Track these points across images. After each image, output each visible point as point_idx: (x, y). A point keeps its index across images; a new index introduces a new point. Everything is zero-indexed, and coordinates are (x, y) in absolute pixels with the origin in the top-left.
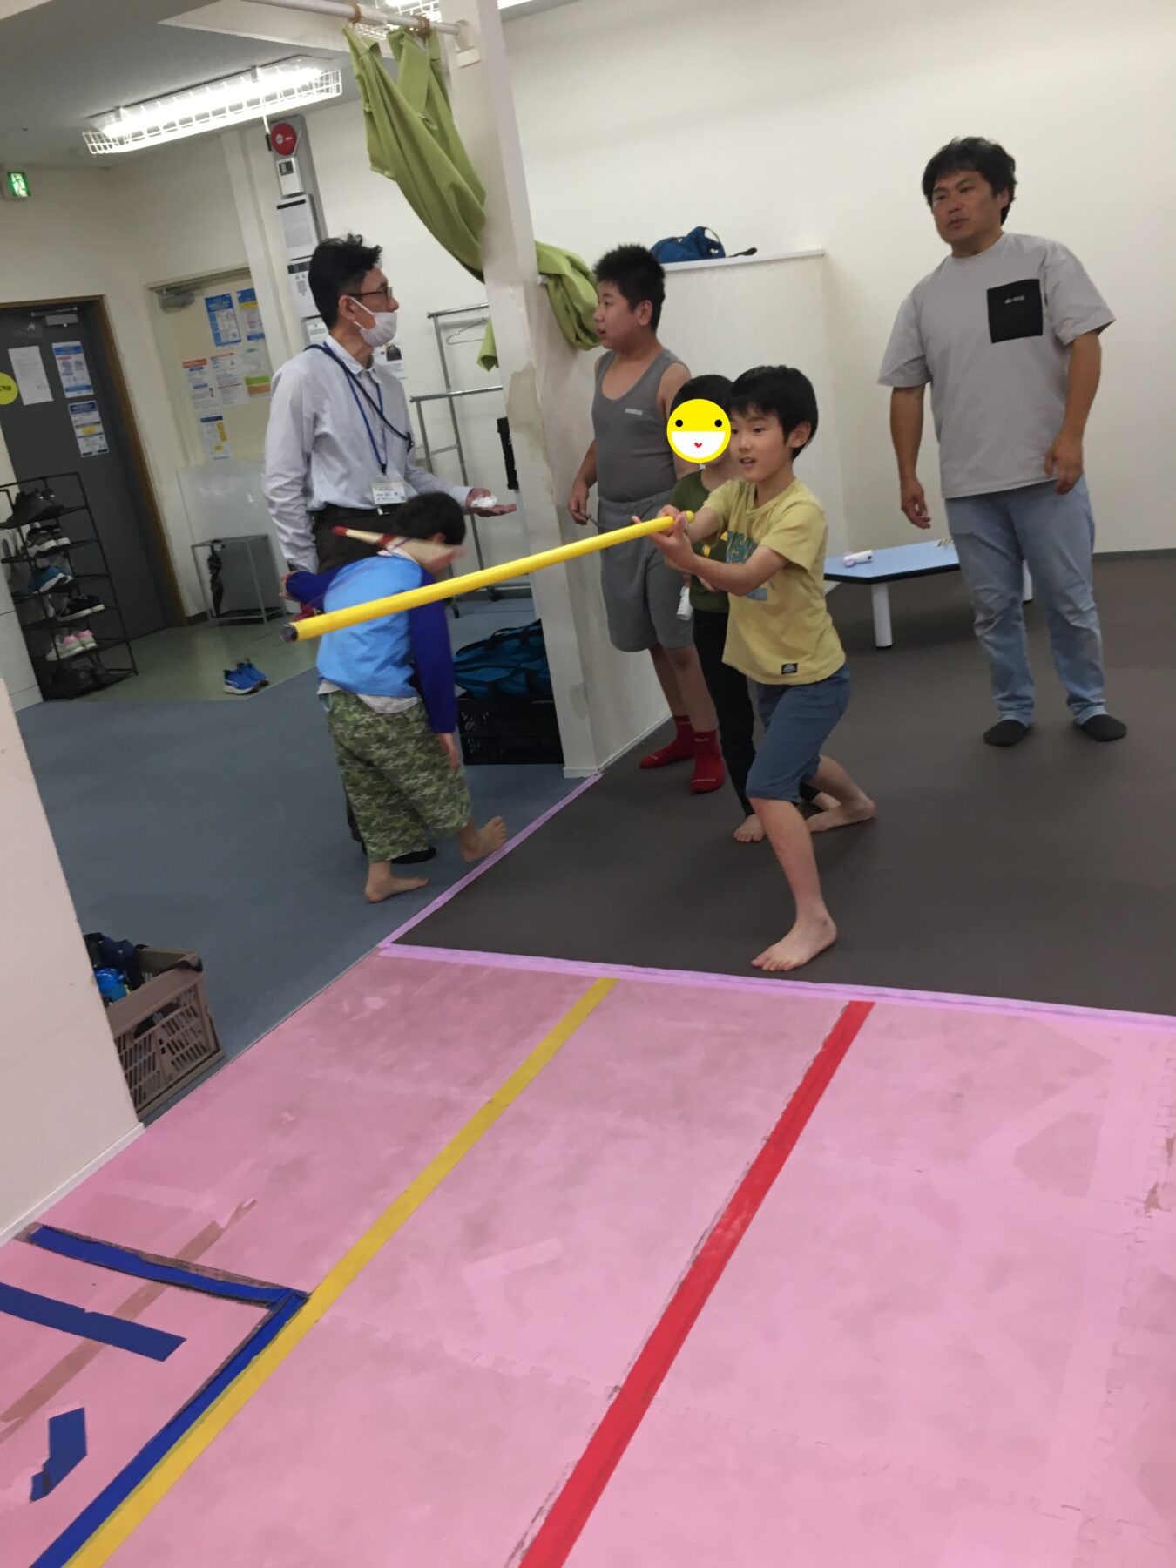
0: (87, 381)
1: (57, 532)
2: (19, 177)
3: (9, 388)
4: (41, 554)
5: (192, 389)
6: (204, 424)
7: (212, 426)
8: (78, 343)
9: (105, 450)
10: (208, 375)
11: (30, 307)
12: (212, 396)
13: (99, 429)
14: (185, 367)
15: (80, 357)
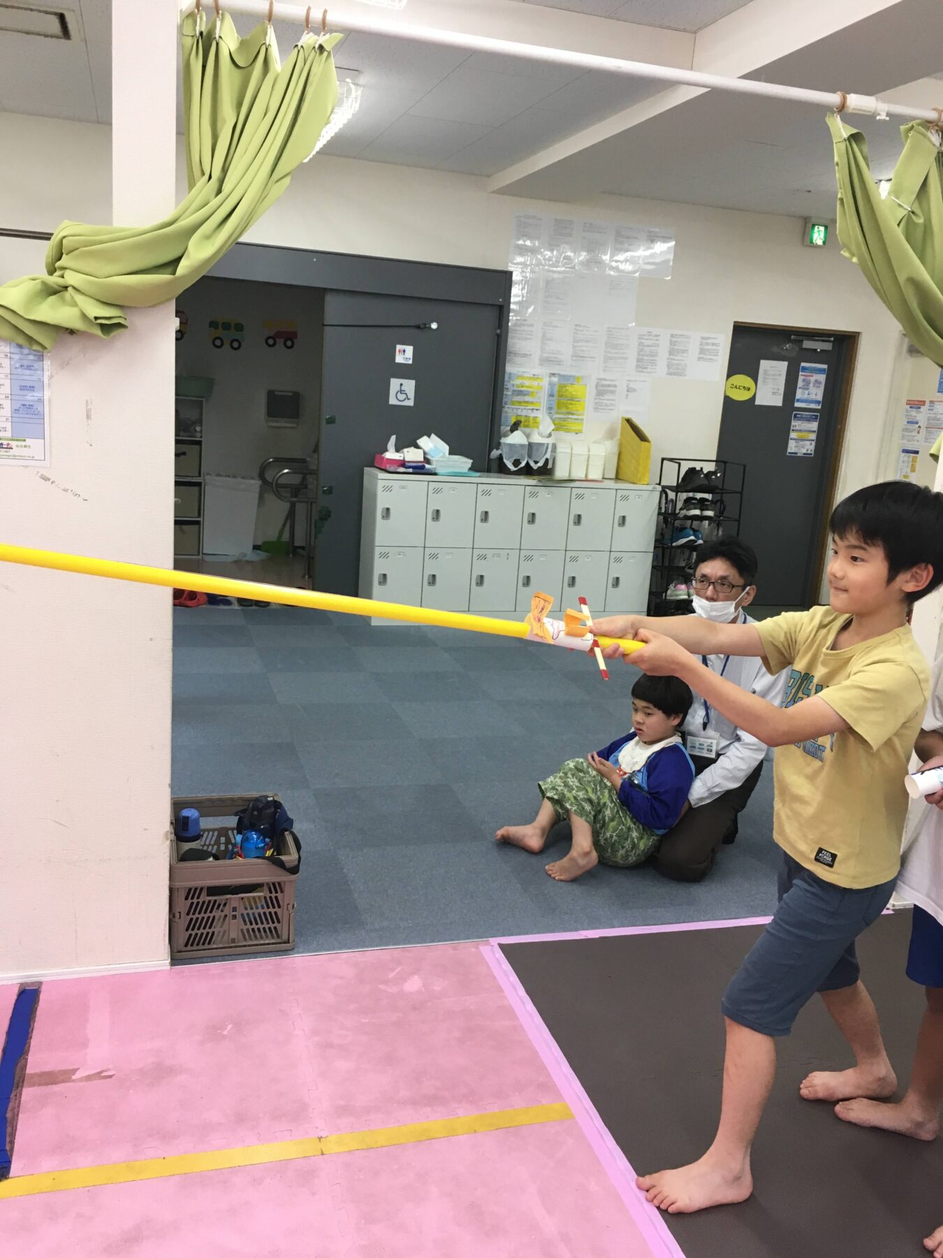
0: (820, 398)
1: (707, 505)
2: (822, 229)
3: (749, 389)
4: (687, 518)
5: (906, 423)
6: (903, 454)
7: (909, 457)
8: (825, 366)
9: (811, 454)
10: (922, 416)
11: (792, 331)
12: (918, 432)
13: (813, 436)
14: (907, 404)
15: (822, 378)
